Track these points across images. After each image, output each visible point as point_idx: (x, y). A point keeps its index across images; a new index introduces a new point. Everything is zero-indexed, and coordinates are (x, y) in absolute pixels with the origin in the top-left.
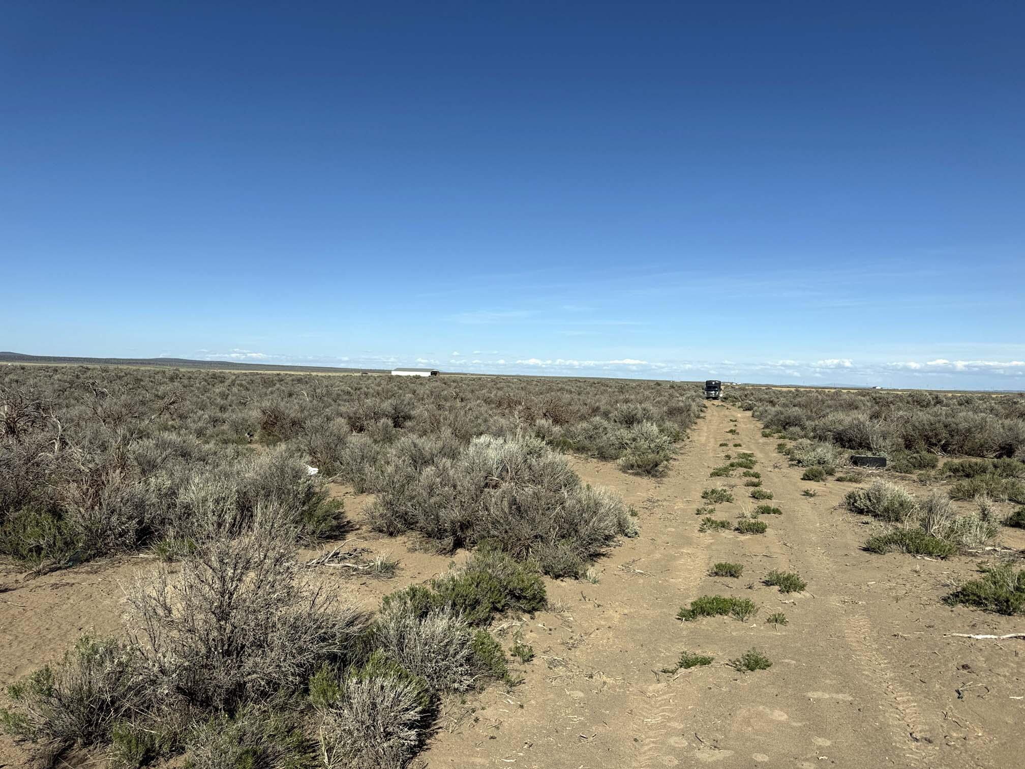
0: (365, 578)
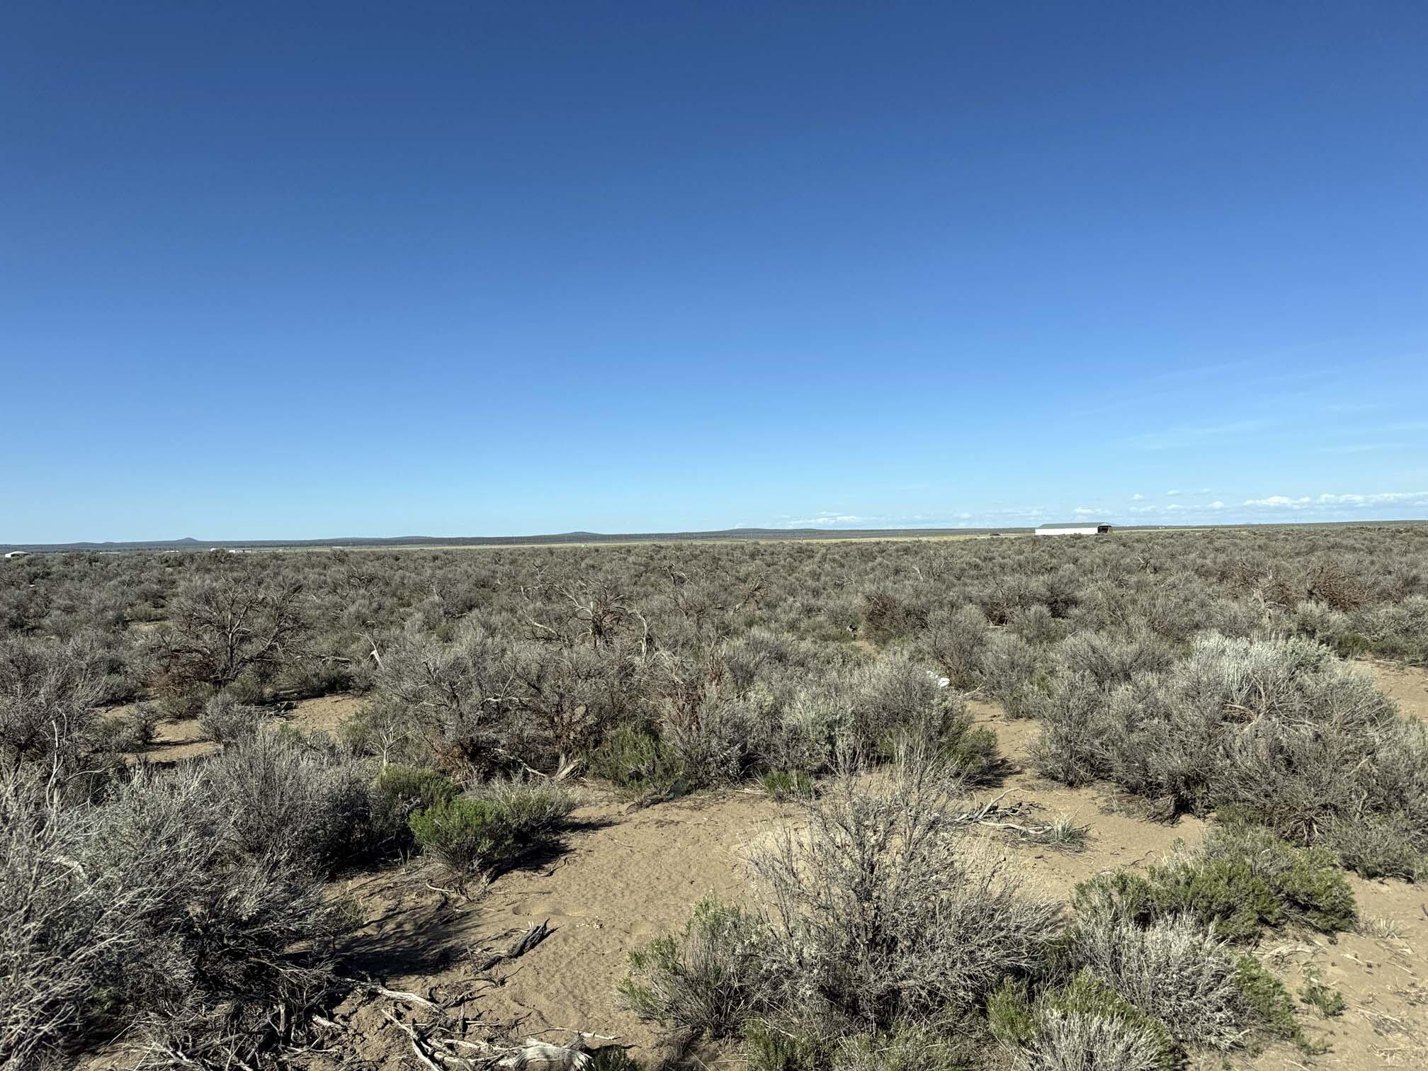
0: (1040, 849)
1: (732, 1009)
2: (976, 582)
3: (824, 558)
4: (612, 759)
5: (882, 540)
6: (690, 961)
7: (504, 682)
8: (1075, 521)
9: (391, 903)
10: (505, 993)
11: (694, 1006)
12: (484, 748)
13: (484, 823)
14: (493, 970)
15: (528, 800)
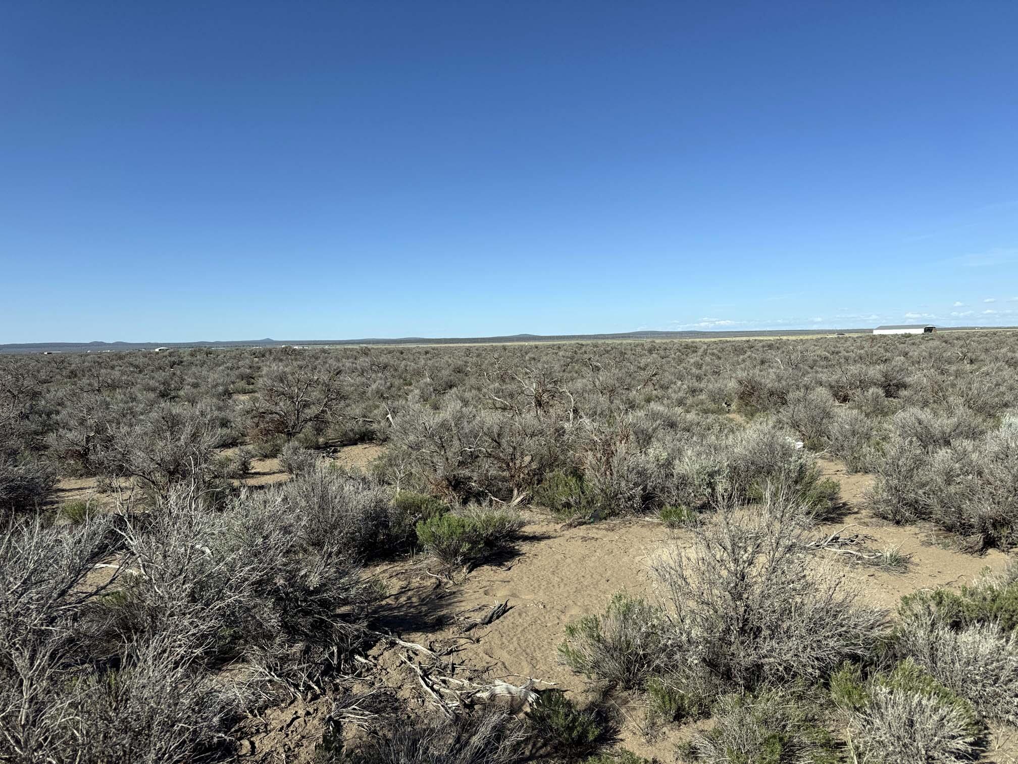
0: (872, 570)
1: (639, 670)
2: (825, 370)
3: (705, 352)
4: (550, 493)
5: (751, 338)
6: (608, 634)
7: (475, 437)
8: (906, 324)
9: (404, 583)
10: (480, 648)
11: (612, 666)
12: (462, 482)
13: (464, 532)
14: (472, 631)
15: (493, 518)
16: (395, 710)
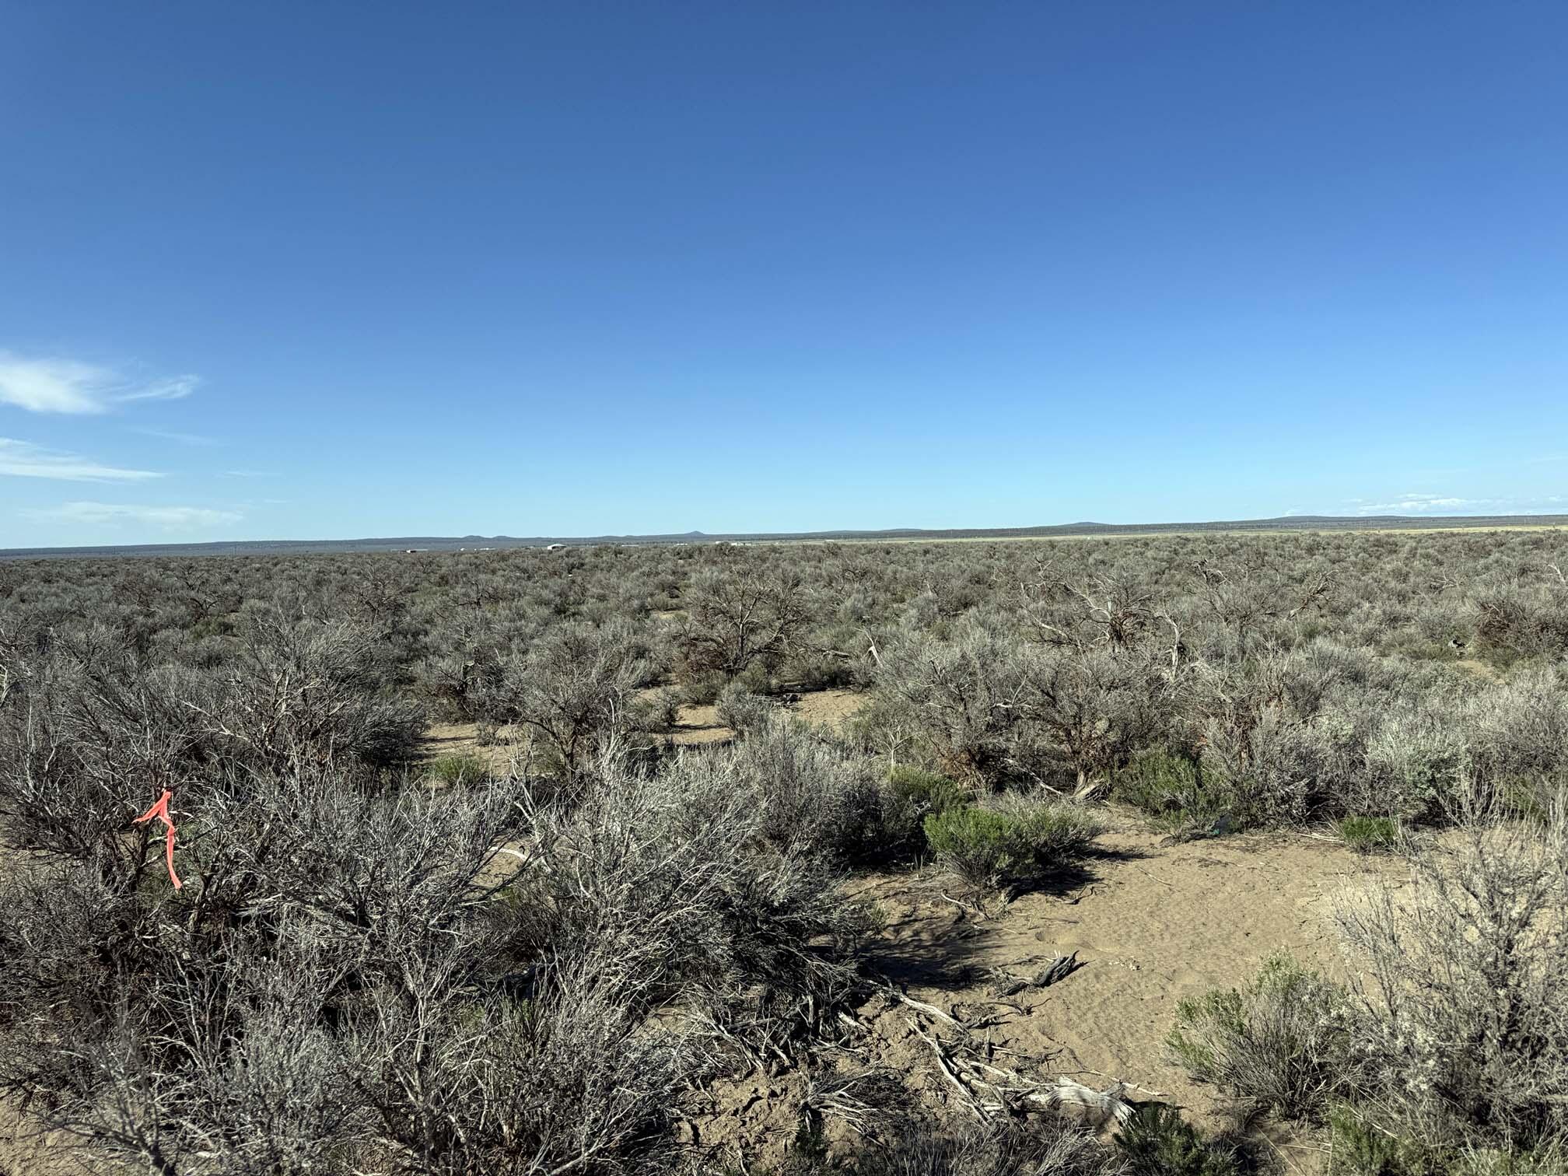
1: (1309, 1088)
3: (1413, 553)
4: (1141, 783)
6: (1257, 1025)
7: (1015, 687)
9: (907, 909)
10: (1033, 1022)
11: (1269, 1078)
12: (993, 757)
13: (1002, 837)
14: (1019, 996)
15: (1045, 818)
16: (903, 1104)
